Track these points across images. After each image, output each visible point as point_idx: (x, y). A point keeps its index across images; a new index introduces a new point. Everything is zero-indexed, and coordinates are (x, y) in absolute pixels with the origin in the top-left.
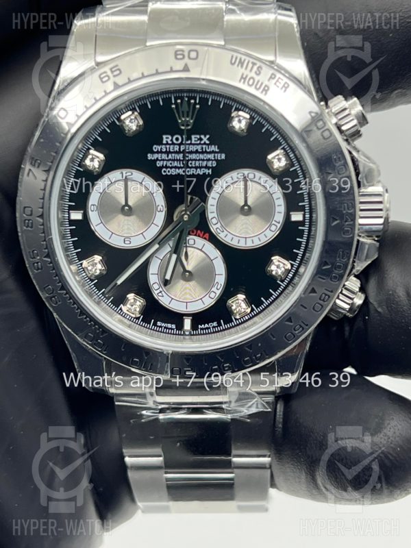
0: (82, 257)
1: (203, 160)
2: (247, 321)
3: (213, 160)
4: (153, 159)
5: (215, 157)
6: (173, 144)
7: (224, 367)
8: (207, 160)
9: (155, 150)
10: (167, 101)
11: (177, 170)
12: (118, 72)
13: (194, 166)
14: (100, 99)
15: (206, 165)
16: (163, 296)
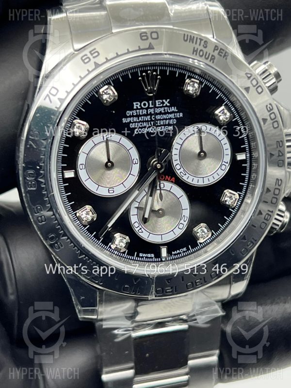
0: (75, 208)
1: (166, 119)
2: (209, 243)
3: (173, 119)
4: (127, 122)
5: (175, 116)
6: (142, 108)
7: (196, 283)
8: (169, 119)
9: (128, 115)
10: (135, 75)
11: (146, 129)
12: (96, 54)
13: (159, 124)
14: (85, 77)
15: (169, 123)
16: (142, 232)
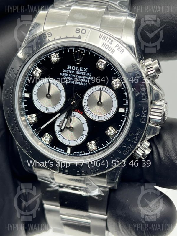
1: (84, 79)
2: (95, 153)
3: (88, 80)
4: (62, 75)
6: (72, 70)
10: (71, 50)
11: (72, 82)
12: (50, 35)
13: (79, 81)
15: (85, 81)
16: (60, 136)
